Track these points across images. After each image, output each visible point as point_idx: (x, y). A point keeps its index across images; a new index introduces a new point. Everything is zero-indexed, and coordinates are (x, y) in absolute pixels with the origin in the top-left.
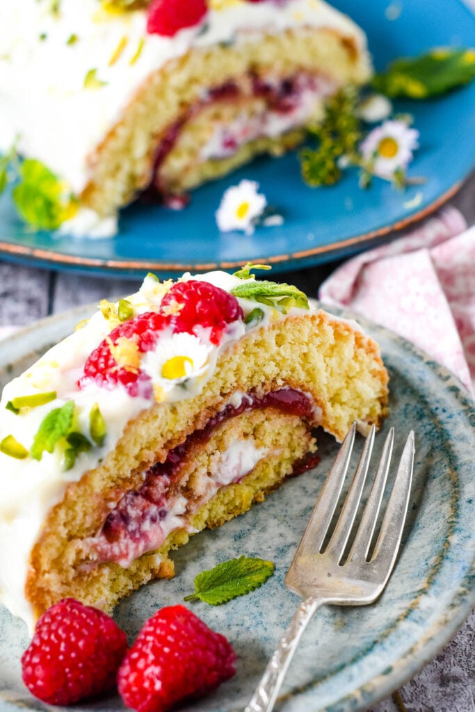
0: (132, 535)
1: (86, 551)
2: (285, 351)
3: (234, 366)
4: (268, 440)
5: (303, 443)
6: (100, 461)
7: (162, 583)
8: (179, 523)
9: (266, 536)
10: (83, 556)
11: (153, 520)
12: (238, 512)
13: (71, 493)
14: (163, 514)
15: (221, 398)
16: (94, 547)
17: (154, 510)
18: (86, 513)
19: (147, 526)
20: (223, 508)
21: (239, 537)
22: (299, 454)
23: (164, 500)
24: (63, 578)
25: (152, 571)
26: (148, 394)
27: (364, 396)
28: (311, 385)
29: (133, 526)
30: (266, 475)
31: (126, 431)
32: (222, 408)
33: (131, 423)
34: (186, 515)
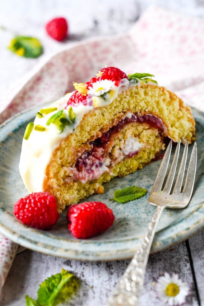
0: (87, 171)
1: (68, 172)
2: (148, 98)
3: (127, 100)
4: (145, 139)
5: (159, 145)
6: (74, 130)
7: (98, 196)
8: (107, 169)
9: (142, 181)
10: (67, 174)
11: (97, 166)
12: (131, 171)
13: (62, 143)
14: (101, 164)
15: (122, 114)
16: (72, 171)
17: (97, 162)
18: (68, 155)
19: (94, 168)
20: (125, 169)
21: (131, 181)
22: (158, 150)
23: (101, 158)
24: (58, 182)
25: (95, 190)
26: (91, 104)
27: (185, 127)
28: (161, 116)
29: (88, 167)
30: (144, 156)
31: (83, 119)
32: (124, 118)
33: (85, 115)
34: (110, 167)
